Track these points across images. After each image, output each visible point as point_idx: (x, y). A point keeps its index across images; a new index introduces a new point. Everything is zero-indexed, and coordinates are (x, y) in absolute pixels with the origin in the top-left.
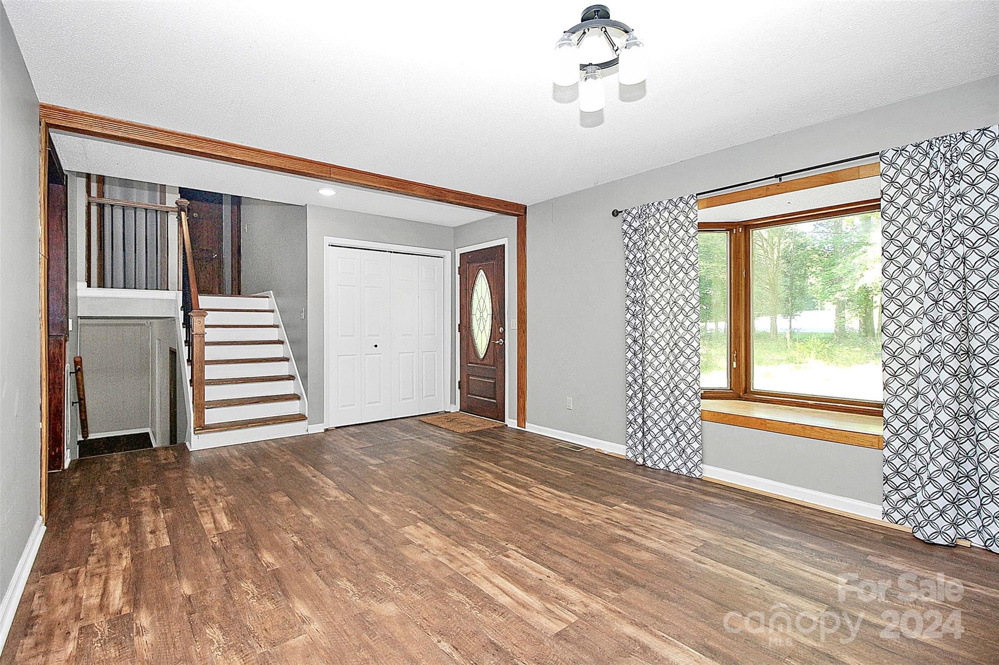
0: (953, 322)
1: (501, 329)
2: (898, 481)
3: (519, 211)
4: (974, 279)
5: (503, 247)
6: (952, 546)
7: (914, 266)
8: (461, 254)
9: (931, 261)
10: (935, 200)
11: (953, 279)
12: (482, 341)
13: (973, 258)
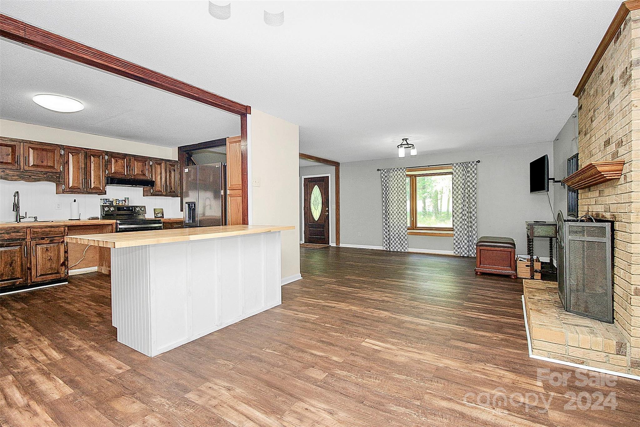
0: (467, 205)
1: (327, 209)
2: (457, 244)
3: (336, 164)
4: (471, 196)
5: (328, 177)
6: (468, 257)
7: (459, 192)
8: (304, 179)
9: (463, 191)
10: (464, 177)
11: (467, 195)
12: (316, 214)
13: (471, 191)
